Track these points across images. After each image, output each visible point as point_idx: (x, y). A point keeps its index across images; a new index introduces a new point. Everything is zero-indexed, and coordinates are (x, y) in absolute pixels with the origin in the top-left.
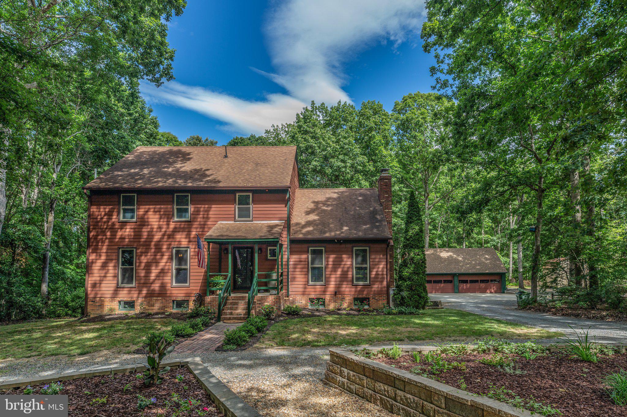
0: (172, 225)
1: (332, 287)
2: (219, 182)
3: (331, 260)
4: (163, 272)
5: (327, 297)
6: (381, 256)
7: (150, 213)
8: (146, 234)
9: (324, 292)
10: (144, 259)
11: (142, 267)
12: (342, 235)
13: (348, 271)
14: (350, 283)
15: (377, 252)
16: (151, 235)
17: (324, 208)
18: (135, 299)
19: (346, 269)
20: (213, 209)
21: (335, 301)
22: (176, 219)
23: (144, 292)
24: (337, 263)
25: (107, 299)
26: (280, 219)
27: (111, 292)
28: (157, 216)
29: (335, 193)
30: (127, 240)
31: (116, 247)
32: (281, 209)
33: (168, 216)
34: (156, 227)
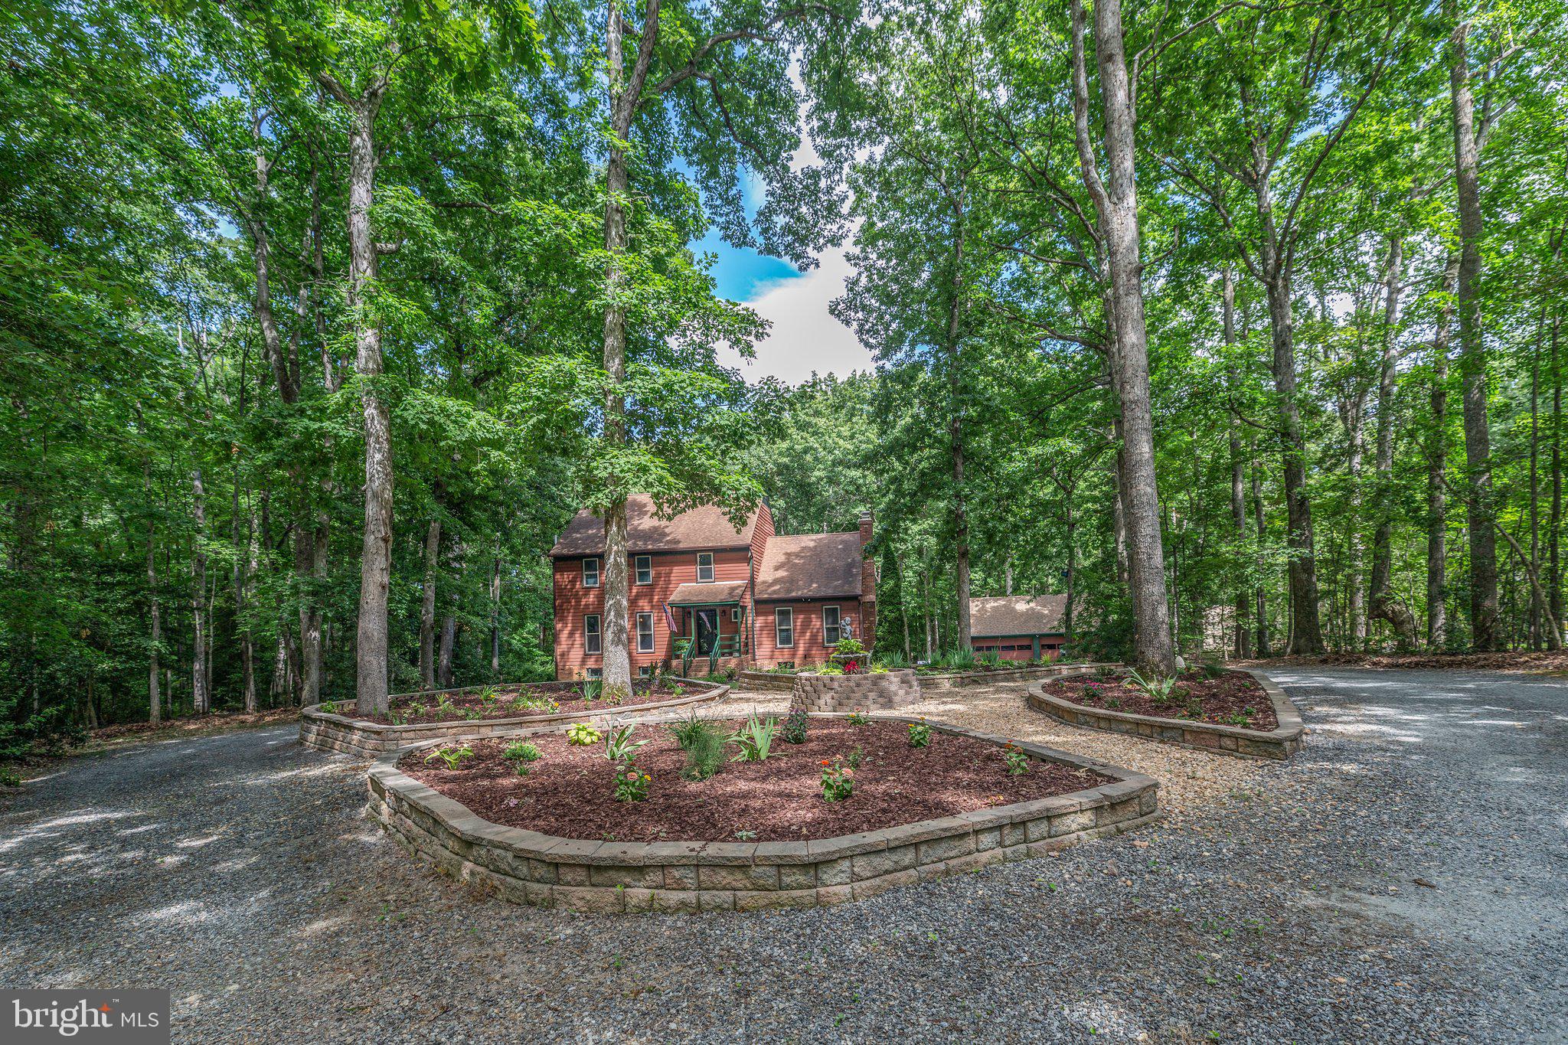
0: (634, 591)
1: (801, 651)
2: (679, 542)
3: (799, 620)
5: (797, 661)
9: (794, 655)
12: (811, 593)
13: (817, 632)
14: (821, 644)
17: (797, 561)
18: (602, 666)
19: (815, 630)
20: (674, 571)
22: (638, 584)
24: (806, 625)
25: (576, 667)
26: (743, 579)
27: (579, 660)
30: (591, 607)
31: (582, 614)
32: (744, 569)
33: (631, 581)
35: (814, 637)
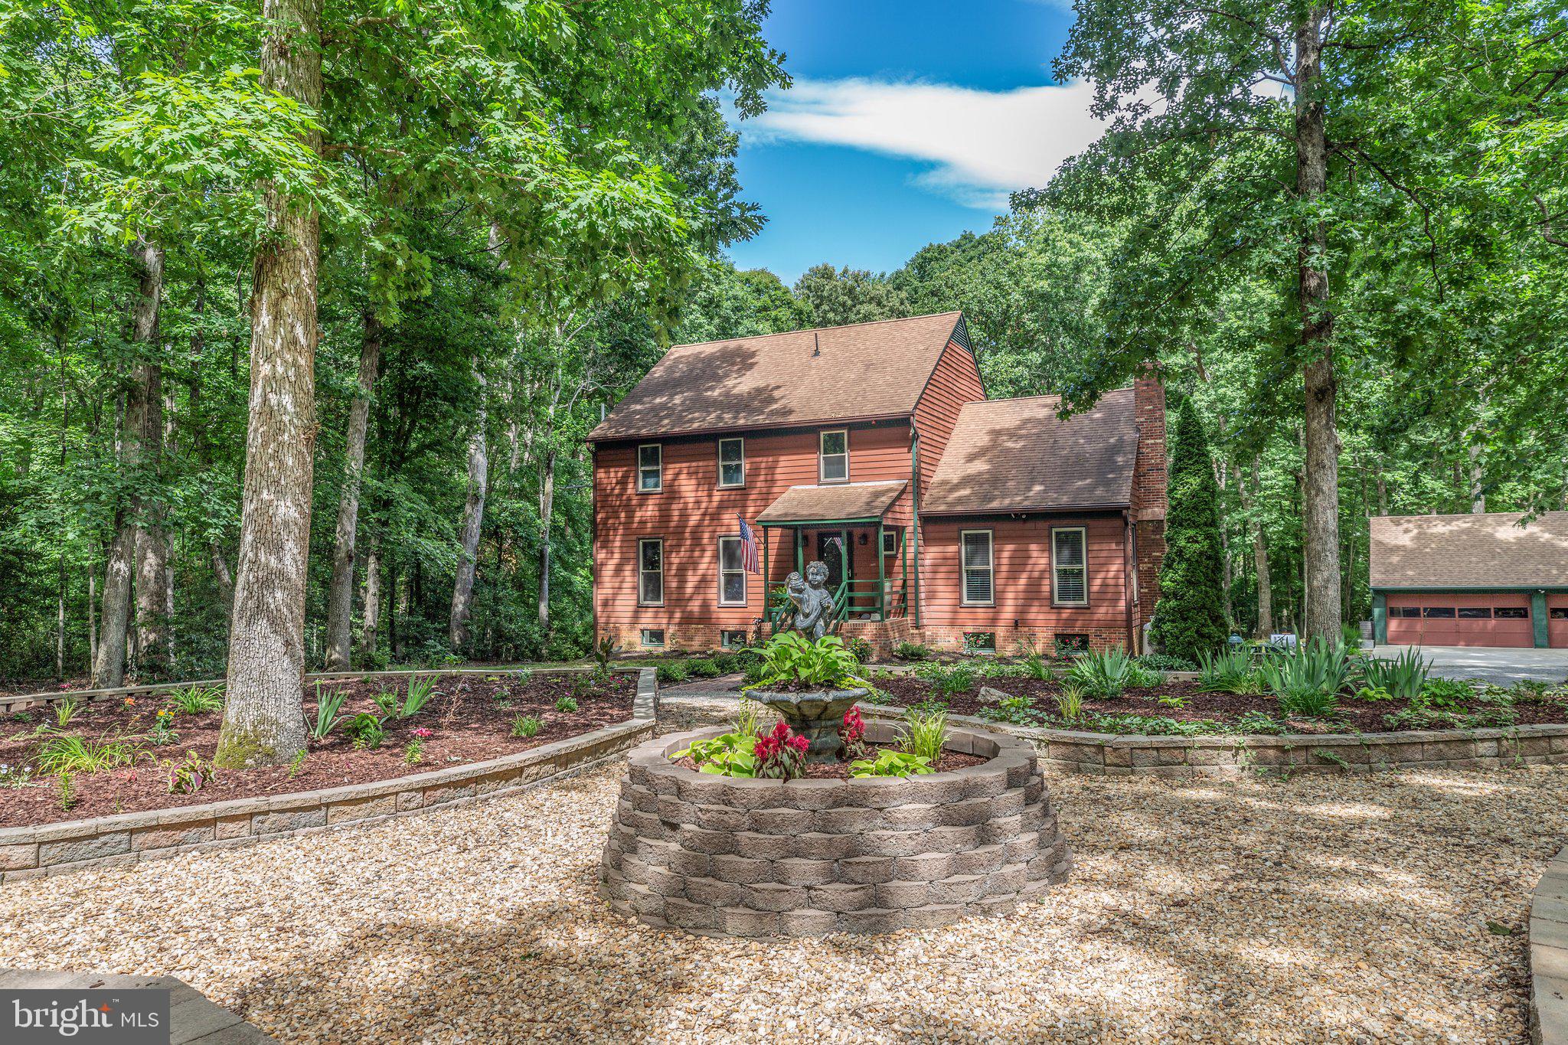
0: (717, 498)
1: (1008, 612)
2: (791, 412)
3: (1006, 554)
4: (704, 581)
5: (1001, 632)
6: (1114, 546)
7: (683, 476)
8: (676, 513)
9: (994, 621)
10: (675, 560)
11: (673, 572)
12: (1026, 503)
13: (1041, 578)
14: (1047, 603)
15: (1103, 537)
16: (684, 516)
17: (1009, 444)
18: (664, 627)
19: (1036, 574)
20: (781, 464)
21: (1015, 640)
22: (722, 485)
23: (678, 615)
24: (1019, 563)
25: (624, 627)
26: (900, 476)
27: (630, 614)
28: (693, 482)
30: (649, 525)
31: (634, 537)
32: (903, 460)
33: (708, 481)
34: (691, 500)
35: (1034, 586)
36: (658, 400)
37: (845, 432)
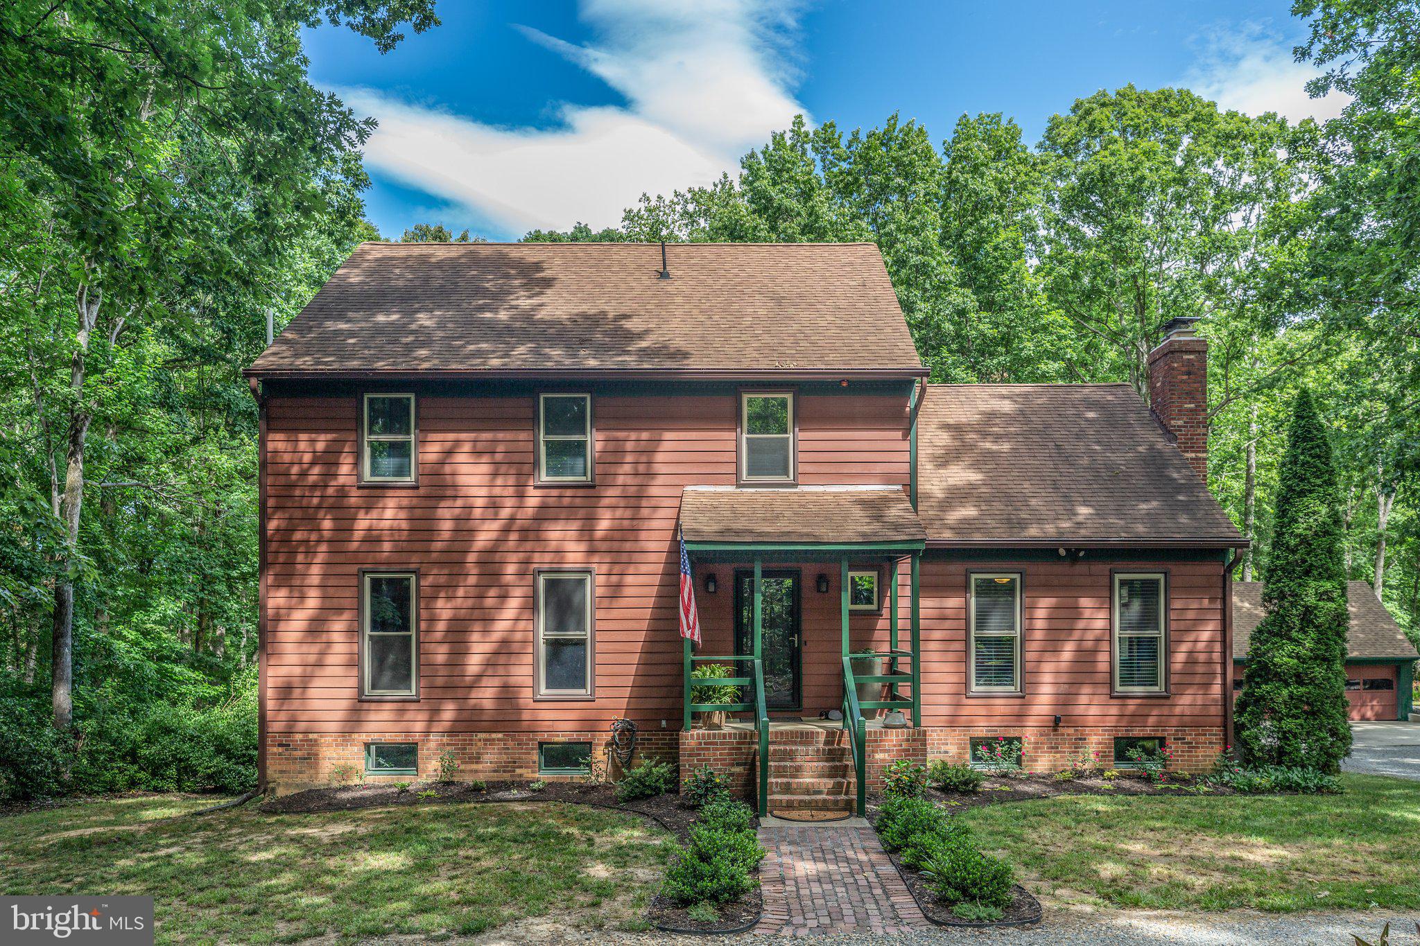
0: (533, 499)
1: (1044, 701)
2: (686, 355)
3: (1041, 613)
4: (505, 650)
5: (1030, 735)
6: (1206, 603)
7: (460, 458)
8: (447, 525)
9: (1020, 716)
10: (444, 609)
11: (438, 636)
12: (1083, 532)
13: (1095, 651)
14: (1106, 690)
15: (1191, 590)
16: (464, 531)
17: (988, 445)
18: (417, 737)
19: (1089, 645)
20: (665, 446)
21: (1054, 748)
22: (544, 478)
23: (449, 712)
24: (1062, 625)
25: (329, 739)
26: (888, 479)
27: (340, 715)
28: (485, 468)
29: (1003, 397)
30: (387, 546)
31: (354, 569)
32: (890, 448)
33: (522, 468)
34: (480, 502)
35: (1085, 658)
36: (381, 318)
37: (789, 397)
